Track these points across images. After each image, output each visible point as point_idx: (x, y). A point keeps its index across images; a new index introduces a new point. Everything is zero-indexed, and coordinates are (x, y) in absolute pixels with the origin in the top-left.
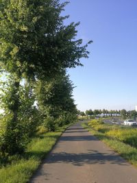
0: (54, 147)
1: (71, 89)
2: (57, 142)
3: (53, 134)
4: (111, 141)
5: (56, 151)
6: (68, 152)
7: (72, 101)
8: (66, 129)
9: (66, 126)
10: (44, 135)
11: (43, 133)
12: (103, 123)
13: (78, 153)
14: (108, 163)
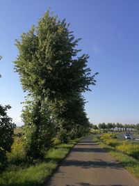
0: (67, 155)
1: (83, 104)
2: (69, 152)
3: (66, 145)
4: (116, 154)
5: (69, 159)
6: (78, 160)
7: (85, 114)
8: (78, 142)
9: (78, 139)
10: (58, 146)
11: (56, 145)
12: (116, 138)
13: (86, 161)
14: (108, 168)
